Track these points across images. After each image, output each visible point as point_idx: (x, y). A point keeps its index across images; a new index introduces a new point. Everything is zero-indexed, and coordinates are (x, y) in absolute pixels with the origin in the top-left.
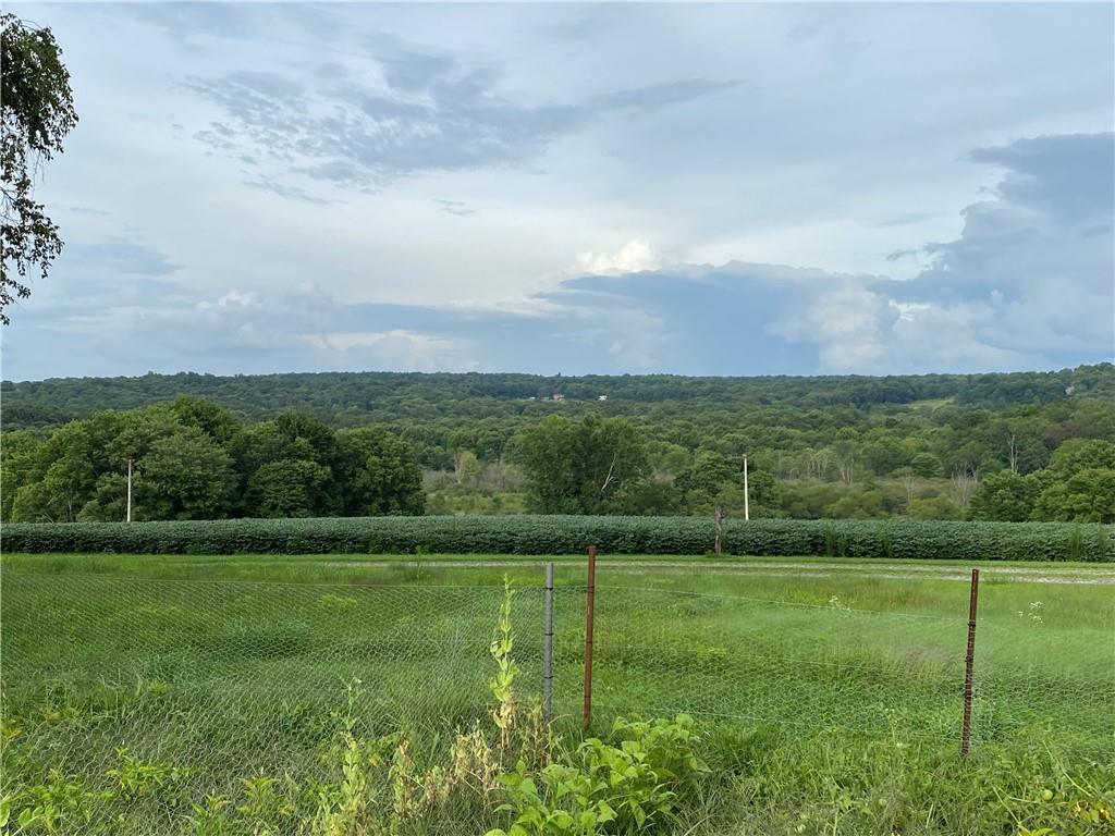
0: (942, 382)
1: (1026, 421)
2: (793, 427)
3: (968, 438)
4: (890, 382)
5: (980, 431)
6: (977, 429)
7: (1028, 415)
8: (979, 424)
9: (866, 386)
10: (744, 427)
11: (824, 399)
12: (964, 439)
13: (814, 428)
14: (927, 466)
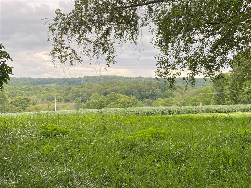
0: (52, 80)
1: (82, 89)
2: (22, 90)
3: (69, 93)
4: (40, 79)
5: (72, 91)
6: (71, 91)
7: (82, 87)
8: (71, 90)
9: (34, 80)
10: (9, 91)
11: (24, 83)
12: (68, 93)
13: (28, 91)
14: (60, 100)
